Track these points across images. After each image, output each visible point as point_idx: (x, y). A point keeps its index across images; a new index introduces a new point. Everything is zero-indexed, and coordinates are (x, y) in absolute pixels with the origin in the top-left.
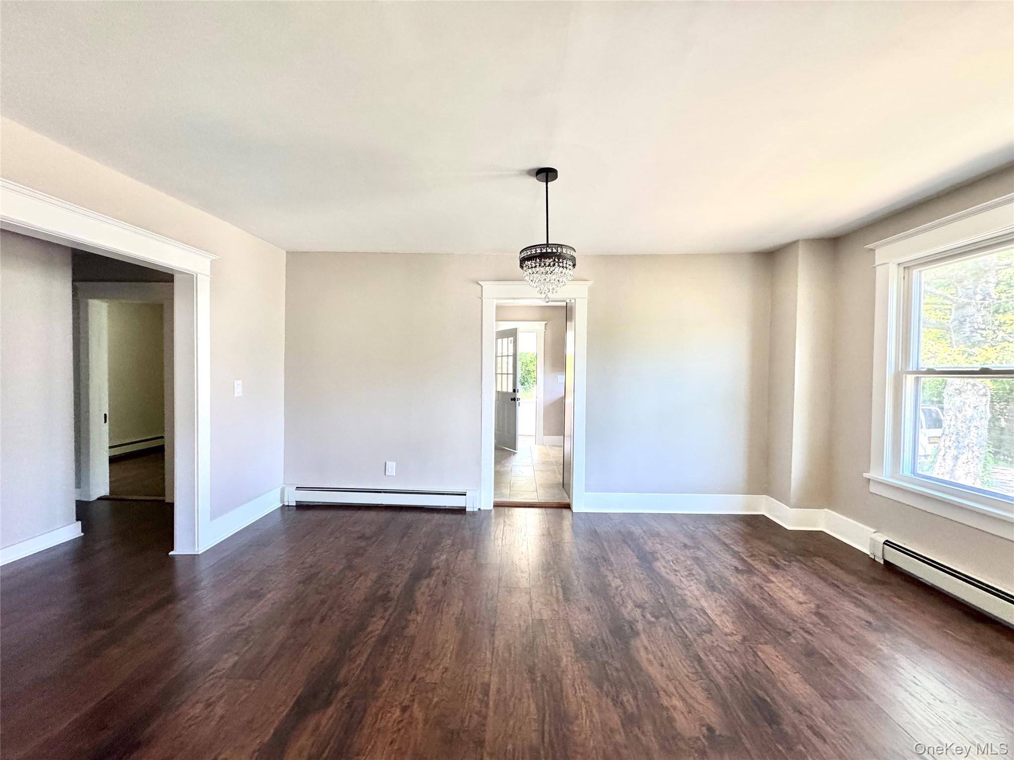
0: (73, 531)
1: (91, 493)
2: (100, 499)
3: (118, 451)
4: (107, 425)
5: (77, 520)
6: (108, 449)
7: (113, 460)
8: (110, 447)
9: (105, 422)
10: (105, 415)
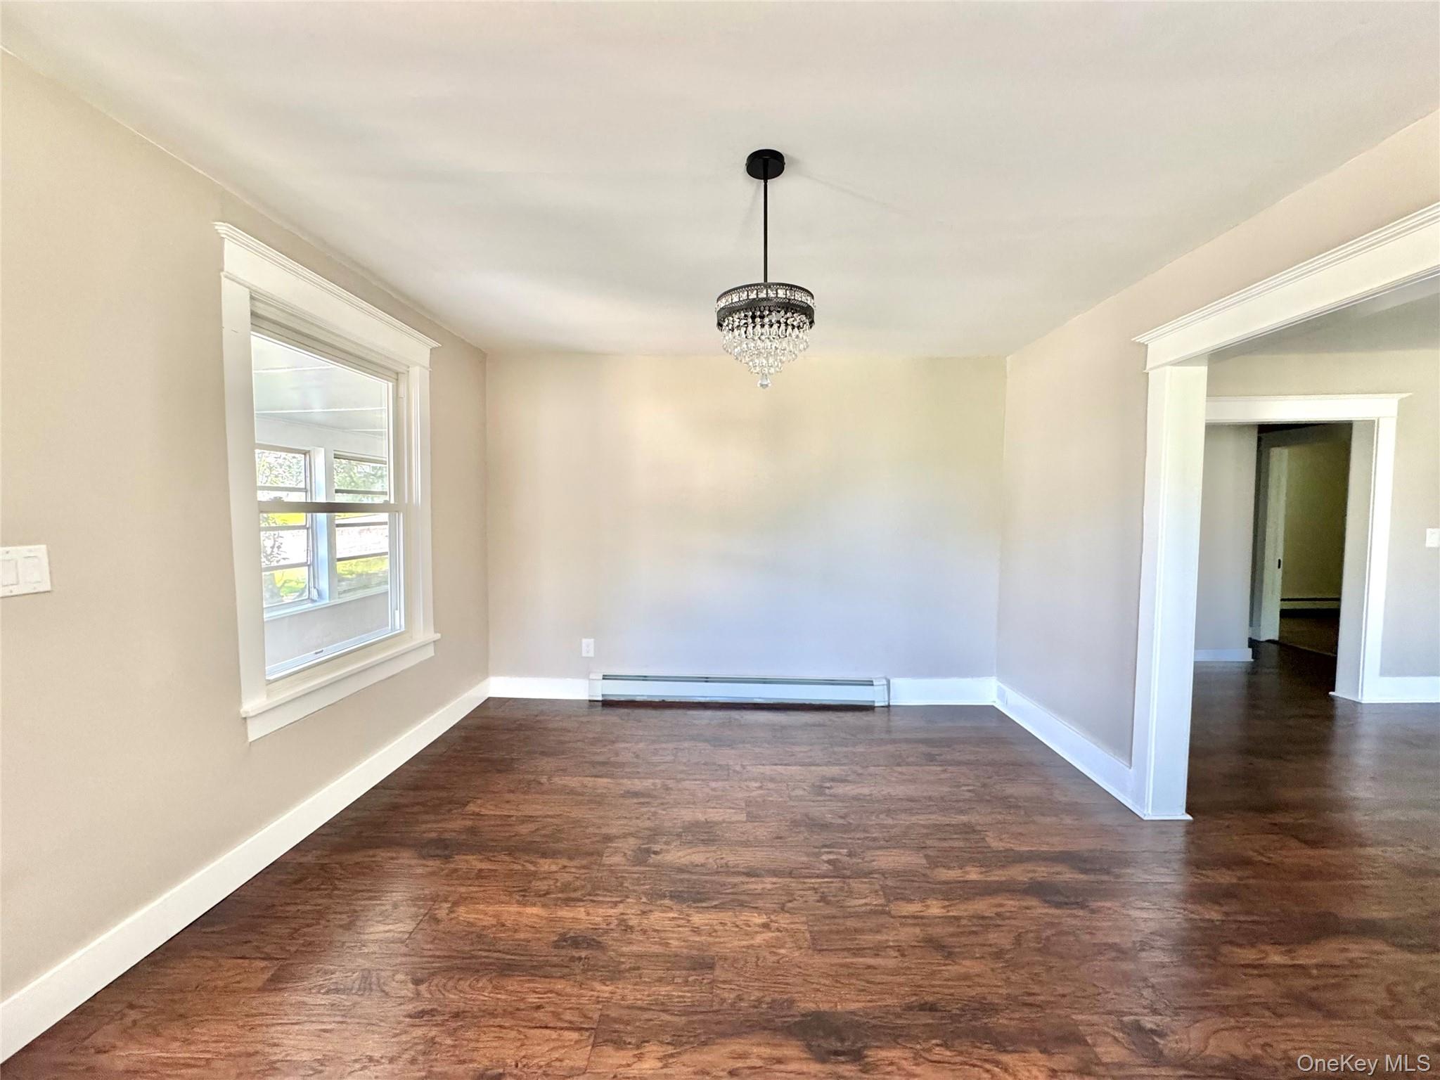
0: (1246, 655)
1: (1262, 634)
2: (1269, 641)
3: (1289, 605)
4: (1280, 571)
5: (1249, 647)
6: (1280, 602)
7: (1284, 614)
8: (1282, 600)
9: (1279, 567)
10: (1279, 561)
